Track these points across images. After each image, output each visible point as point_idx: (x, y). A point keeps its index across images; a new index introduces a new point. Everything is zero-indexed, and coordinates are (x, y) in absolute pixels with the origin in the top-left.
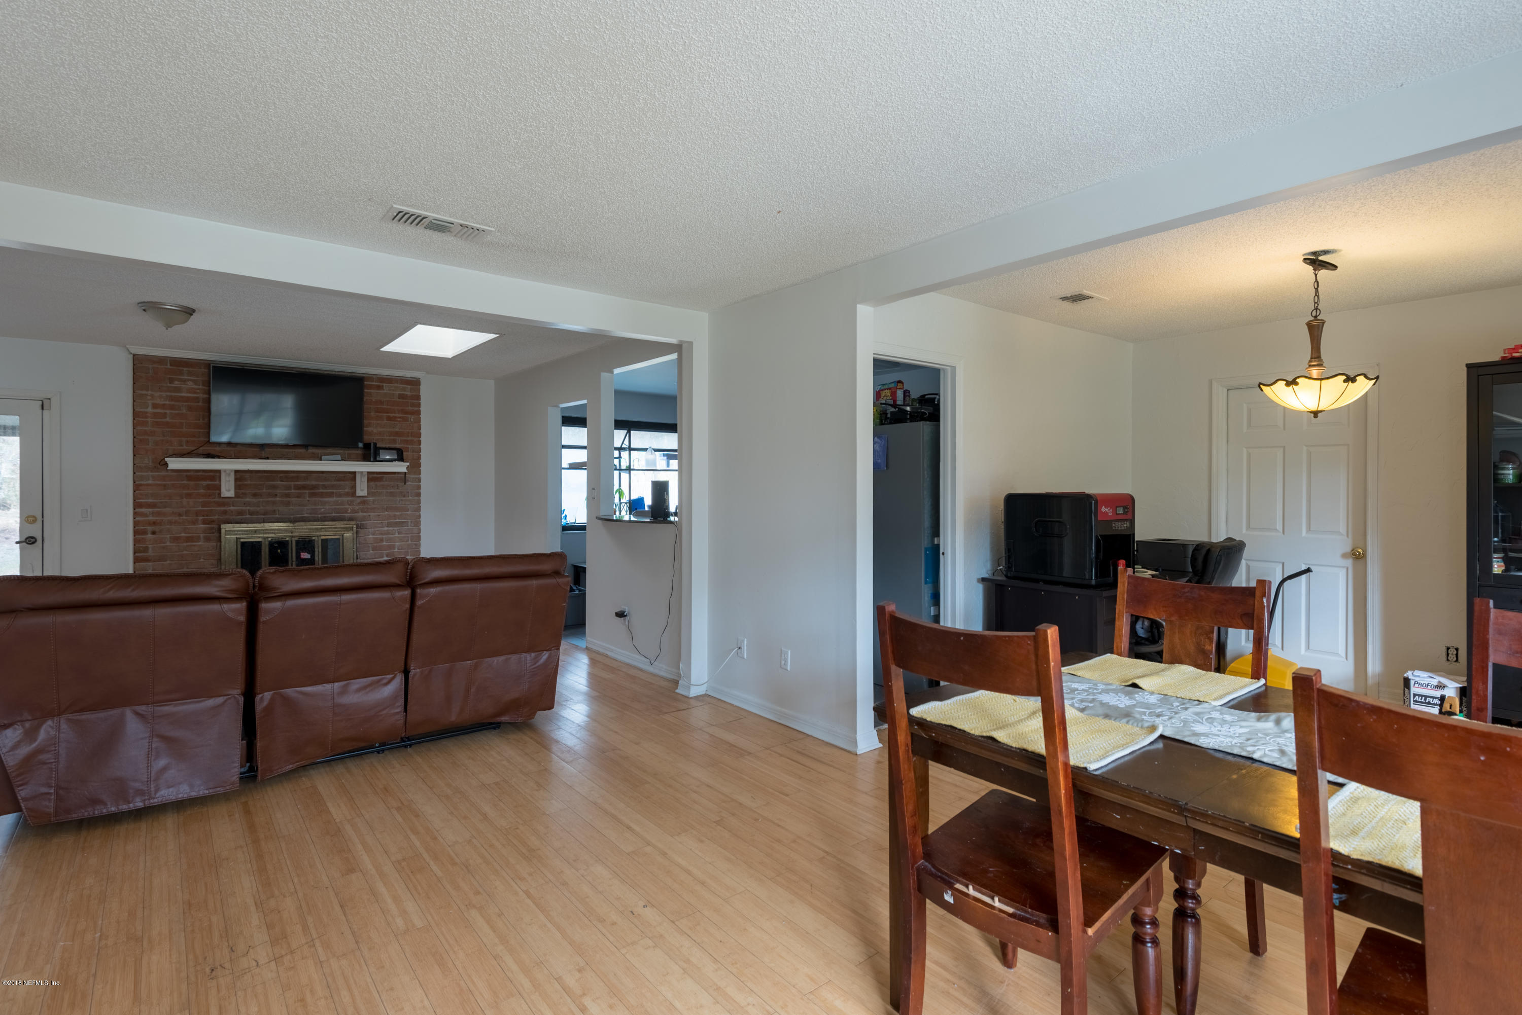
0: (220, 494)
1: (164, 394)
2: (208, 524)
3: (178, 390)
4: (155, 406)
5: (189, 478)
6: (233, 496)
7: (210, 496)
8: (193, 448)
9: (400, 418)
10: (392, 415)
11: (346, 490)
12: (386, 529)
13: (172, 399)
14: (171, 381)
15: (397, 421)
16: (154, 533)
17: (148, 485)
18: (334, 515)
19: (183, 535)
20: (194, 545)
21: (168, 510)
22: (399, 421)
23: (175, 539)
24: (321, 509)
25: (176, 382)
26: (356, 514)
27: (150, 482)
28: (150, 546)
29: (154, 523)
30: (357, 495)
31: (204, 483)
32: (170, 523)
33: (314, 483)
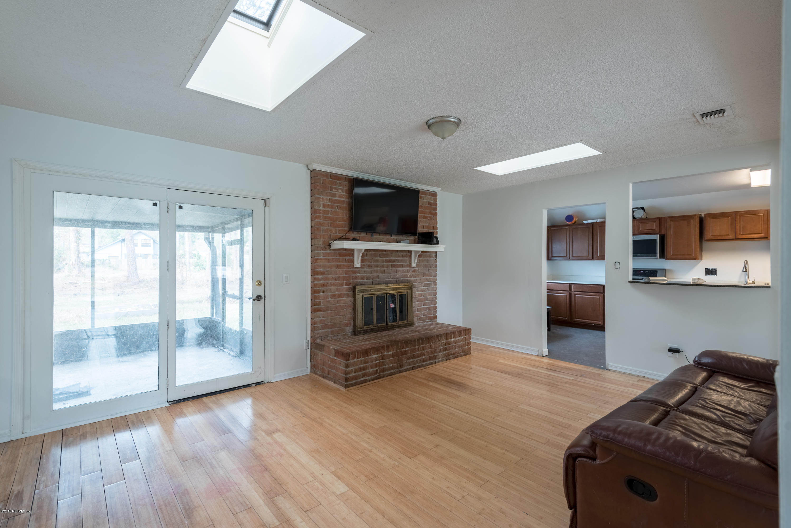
0: (353, 266)
1: (328, 198)
2: (348, 286)
3: (334, 195)
4: (324, 206)
5: (340, 255)
6: (360, 267)
7: (349, 267)
8: (342, 235)
9: (429, 217)
10: (426, 215)
11: (407, 263)
12: (423, 288)
13: (331, 201)
14: (331, 189)
15: (427, 219)
16: (323, 292)
17: (321, 259)
18: (402, 279)
19: (337, 293)
20: (341, 300)
21: (330, 276)
22: (429, 219)
23: (333, 296)
24: (397, 275)
25: (334, 190)
26: (411, 278)
27: (321, 257)
28: (321, 301)
29: (324, 285)
30: (412, 266)
31: (347, 258)
32: (331, 285)
33: (394, 258)
